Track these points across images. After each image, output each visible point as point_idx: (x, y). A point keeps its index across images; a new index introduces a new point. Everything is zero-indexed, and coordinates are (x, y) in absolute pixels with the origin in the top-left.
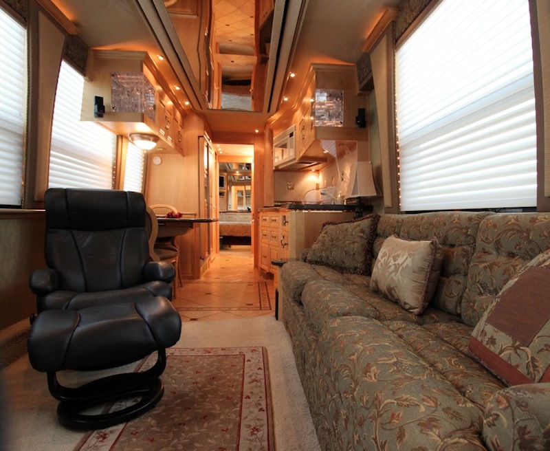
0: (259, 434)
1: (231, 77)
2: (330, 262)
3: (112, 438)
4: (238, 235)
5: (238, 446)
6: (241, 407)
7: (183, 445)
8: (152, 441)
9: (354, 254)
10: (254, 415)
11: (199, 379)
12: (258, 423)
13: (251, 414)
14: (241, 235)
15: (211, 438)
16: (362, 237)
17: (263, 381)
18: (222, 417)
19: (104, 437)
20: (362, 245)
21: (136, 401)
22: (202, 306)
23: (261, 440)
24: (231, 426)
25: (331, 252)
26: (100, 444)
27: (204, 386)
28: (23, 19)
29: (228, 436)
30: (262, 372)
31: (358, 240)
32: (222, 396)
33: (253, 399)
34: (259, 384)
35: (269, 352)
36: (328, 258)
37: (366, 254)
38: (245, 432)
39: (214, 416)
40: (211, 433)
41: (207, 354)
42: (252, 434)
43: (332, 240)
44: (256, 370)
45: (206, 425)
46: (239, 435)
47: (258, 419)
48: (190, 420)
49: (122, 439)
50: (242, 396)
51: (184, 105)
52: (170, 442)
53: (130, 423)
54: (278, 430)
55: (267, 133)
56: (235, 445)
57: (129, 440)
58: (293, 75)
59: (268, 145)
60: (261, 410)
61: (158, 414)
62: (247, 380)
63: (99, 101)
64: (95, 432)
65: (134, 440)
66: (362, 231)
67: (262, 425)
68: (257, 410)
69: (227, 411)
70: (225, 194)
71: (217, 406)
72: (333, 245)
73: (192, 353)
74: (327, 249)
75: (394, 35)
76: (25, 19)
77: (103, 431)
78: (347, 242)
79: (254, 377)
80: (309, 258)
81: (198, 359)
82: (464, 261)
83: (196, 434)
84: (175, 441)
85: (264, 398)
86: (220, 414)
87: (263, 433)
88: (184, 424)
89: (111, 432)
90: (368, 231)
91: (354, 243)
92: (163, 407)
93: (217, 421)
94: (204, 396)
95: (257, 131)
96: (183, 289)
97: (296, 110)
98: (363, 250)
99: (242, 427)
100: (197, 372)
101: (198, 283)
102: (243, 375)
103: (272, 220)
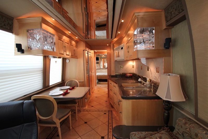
1: (99, 24)
4: (103, 79)
14: (104, 79)
51: (76, 38)
55: (112, 46)
58: (123, 21)
59: (112, 51)
63: (18, 45)
70: (99, 63)
95: (108, 45)
97: (124, 37)
103: (114, 86)
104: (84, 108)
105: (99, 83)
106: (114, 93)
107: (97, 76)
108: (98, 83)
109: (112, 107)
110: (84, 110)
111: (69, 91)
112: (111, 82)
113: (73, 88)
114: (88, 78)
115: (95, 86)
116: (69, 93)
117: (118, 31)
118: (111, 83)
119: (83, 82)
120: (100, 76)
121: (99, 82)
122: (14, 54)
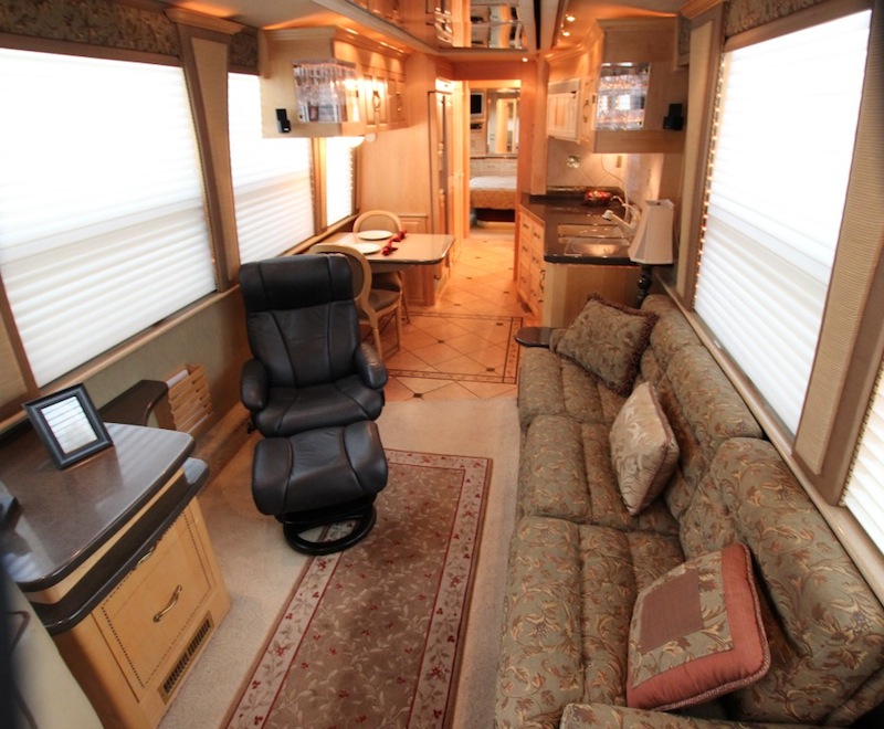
0: (459, 586)
2: (584, 364)
3: (330, 567)
5: (437, 596)
6: (448, 549)
7: (389, 586)
8: (363, 577)
9: (613, 366)
10: (458, 562)
11: (412, 503)
12: (460, 573)
13: (456, 561)
15: (414, 582)
16: (627, 345)
17: (477, 515)
18: (428, 559)
19: (323, 565)
20: (626, 356)
21: (350, 525)
22: (430, 369)
23: (459, 594)
24: (434, 572)
25: (587, 351)
26: (320, 573)
27: (416, 514)
28: (176, 59)
29: (429, 584)
30: (478, 501)
31: (622, 347)
32: (432, 531)
33: (462, 540)
34: (472, 520)
35: (495, 465)
36: (581, 358)
37: (628, 370)
38: (446, 581)
39: (421, 557)
40: (415, 577)
41: (425, 464)
42: (452, 585)
43: (590, 334)
44: (473, 498)
45: (411, 566)
46: (439, 584)
47: (461, 568)
48: (397, 558)
49: (338, 571)
50: (451, 533)
52: (378, 580)
53: (345, 553)
54: (478, 582)
55: (540, 66)
56: (434, 595)
57: (345, 573)
58: (571, 18)
59: (540, 90)
60: (467, 556)
61: (370, 546)
62: (461, 511)
63: (281, 114)
64: (316, 558)
65: (348, 573)
66: (630, 336)
67: (463, 577)
68: (462, 555)
69: (433, 551)
70: (484, 126)
71: (425, 543)
72: (590, 342)
73: (409, 461)
74: (583, 345)
75: (723, 27)
76: (178, 56)
77: (323, 557)
78: (608, 346)
79: (468, 509)
80: (559, 349)
81: (414, 472)
82: (699, 473)
83: (401, 575)
84: (383, 581)
85: (472, 540)
86: (426, 555)
87: (461, 586)
88: (392, 562)
89: (330, 561)
90: (637, 336)
91: (615, 349)
92: (374, 536)
93: (422, 564)
94: (413, 529)
95: (525, 60)
96: (410, 328)
98: (625, 362)
99: (445, 574)
100: (412, 493)
101: (431, 314)
102: (458, 503)
103: (535, 235)
104: (431, 309)
105: (482, 227)
106: (534, 259)
107: (473, 193)
108: (474, 225)
109: (527, 308)
110: (431, 313)
111: (394, 245)
112: (526, 222)
113: (402, 237)
114: (443, 205)
115: (465, 237)
116: (395, 249)
117: (564, 10)
118: (529, 225)
119: (426, 217)
120: (485, 193)
121: (479, 222)
122: (261, 134)
